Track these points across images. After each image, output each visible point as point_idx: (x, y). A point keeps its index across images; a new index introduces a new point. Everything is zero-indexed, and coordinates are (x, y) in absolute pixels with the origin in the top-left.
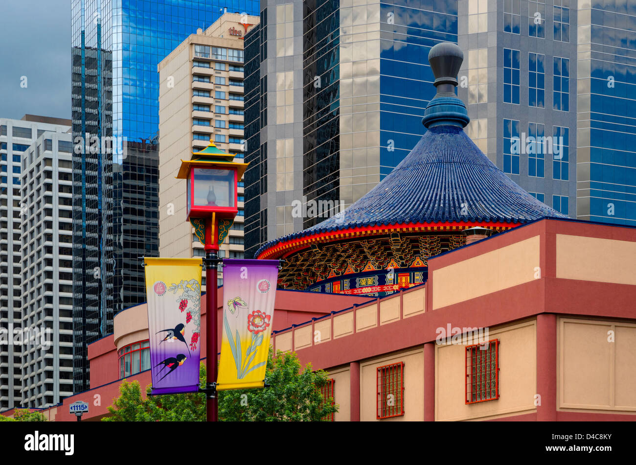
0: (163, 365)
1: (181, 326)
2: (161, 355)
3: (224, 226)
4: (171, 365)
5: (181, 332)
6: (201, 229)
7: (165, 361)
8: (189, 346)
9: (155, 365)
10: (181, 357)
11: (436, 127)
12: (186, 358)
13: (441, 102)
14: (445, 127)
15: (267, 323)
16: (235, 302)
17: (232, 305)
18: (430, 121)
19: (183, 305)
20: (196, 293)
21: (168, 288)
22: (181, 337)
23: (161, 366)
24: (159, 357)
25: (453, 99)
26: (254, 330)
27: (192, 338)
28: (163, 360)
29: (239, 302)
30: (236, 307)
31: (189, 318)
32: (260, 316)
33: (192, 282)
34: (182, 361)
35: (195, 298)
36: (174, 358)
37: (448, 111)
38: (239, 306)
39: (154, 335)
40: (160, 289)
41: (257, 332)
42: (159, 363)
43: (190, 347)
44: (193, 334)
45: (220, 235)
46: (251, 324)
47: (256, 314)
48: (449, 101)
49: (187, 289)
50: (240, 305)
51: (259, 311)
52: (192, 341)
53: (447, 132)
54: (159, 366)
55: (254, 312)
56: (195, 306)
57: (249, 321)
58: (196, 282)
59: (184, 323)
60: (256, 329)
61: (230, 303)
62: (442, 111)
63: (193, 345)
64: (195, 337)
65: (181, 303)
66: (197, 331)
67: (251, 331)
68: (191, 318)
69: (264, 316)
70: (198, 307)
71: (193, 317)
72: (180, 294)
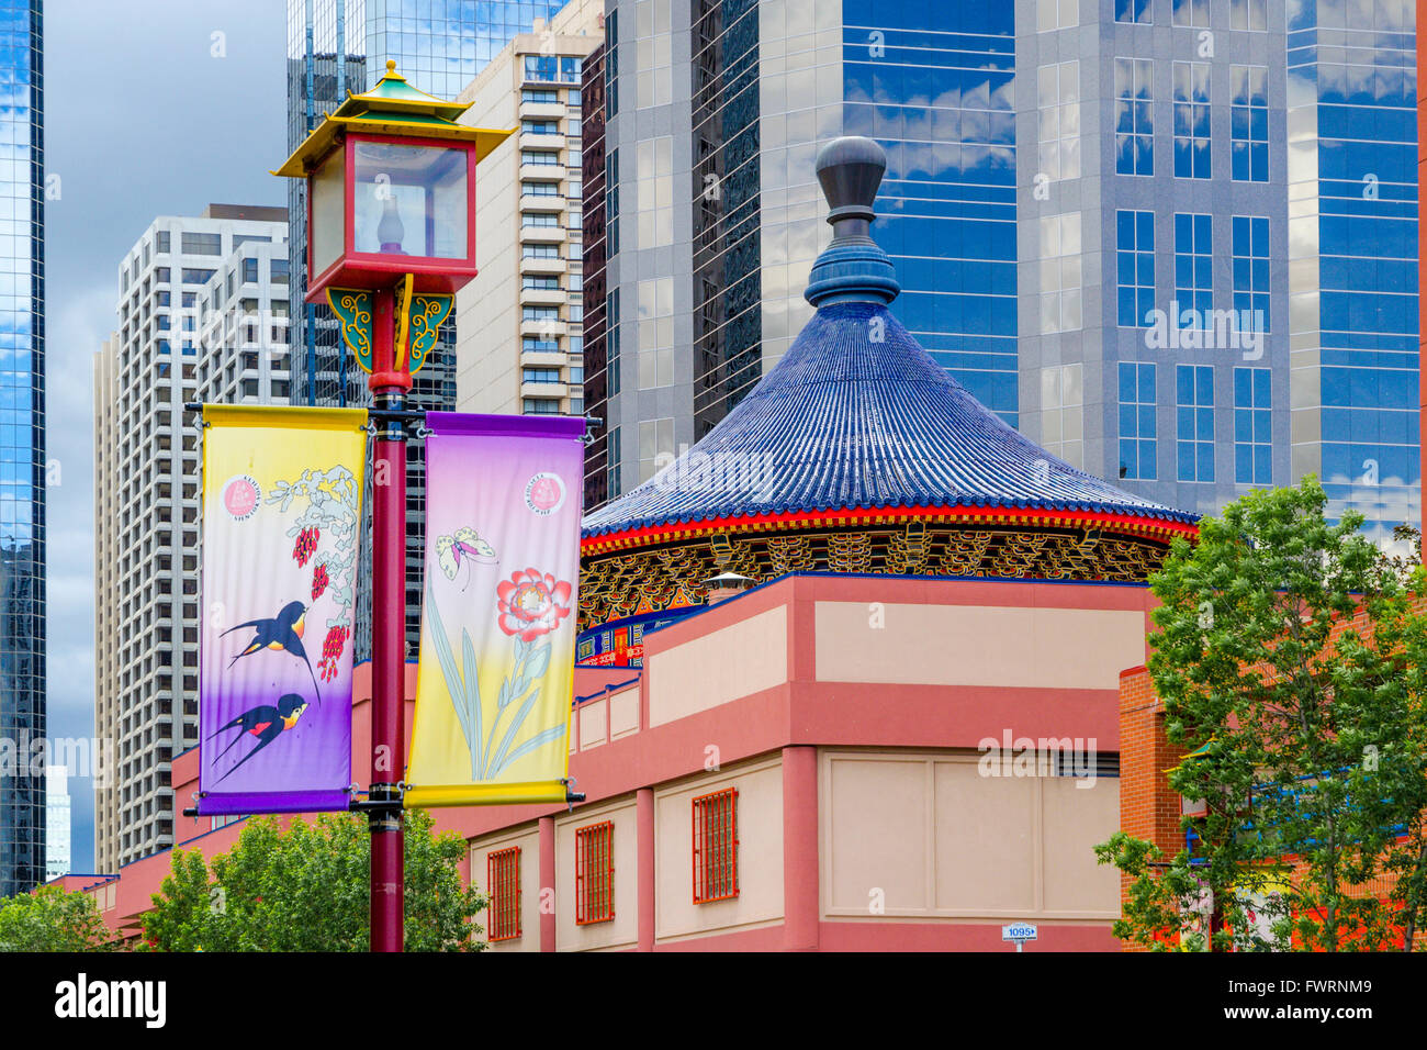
0: (236, 730)
1: (294, 610)
2: (231, 698)
3: (425, 318)
4: (262, 727)
5: (294, 627)
6: (361, 324)
7: (243, 717)
8: (314, 667)
9: (214, 731)
10: (291, 702)
11: (831, 307)
12: (304, 706)
13: (837, 256)
14: (848, 305)
15: (561, 605)
16: (457, 543)
17: (449, 554)
18: (818, 295)
19: (306, 544)
20: (345, 507)
21: (265, 495)
22: (294, 645)
23: (228, 736)
24: (225, 706)
25: (864, 250)
26: (520, 631)
27: (327, 645)
28: (237, 714)
29: (471, 543)
30: (462, 557)
31: (320, 581)
32: (539, 586)
33: (335, 475)
34: (295, 716)
35: (339, 523)
36: (271, 708)
37: (853, 274)
38: (472, 556)
39: (217, 641)
40: (240, 499)
41: (530, 637)
42: (224, 723)
43: (318, 672)
44: (328, 631)
45: (416, 343)
46: (507, 610)
47: (524, 579)
48: (855, 255)
49: (319, 496)
50: (475, 552)
51: (531, 572)
52: (325, 653)
53: (851, 317)
54: (223, 734)
55: (516, 575)
56: (341, 548)
57: (502, 604)
58: (348, 475)
59: (305, 599)
60: (525, 627)
61: (443, 545)
62: (841, 275)
63: (329, 665)
64: (334, 640)
65: (302, 539)
66: (340, 623)
67: (509, 632)
68: (326, 583)
69: (549, 584)
70: (347, 551)
71: (331, 579)
72: (298, 514)
